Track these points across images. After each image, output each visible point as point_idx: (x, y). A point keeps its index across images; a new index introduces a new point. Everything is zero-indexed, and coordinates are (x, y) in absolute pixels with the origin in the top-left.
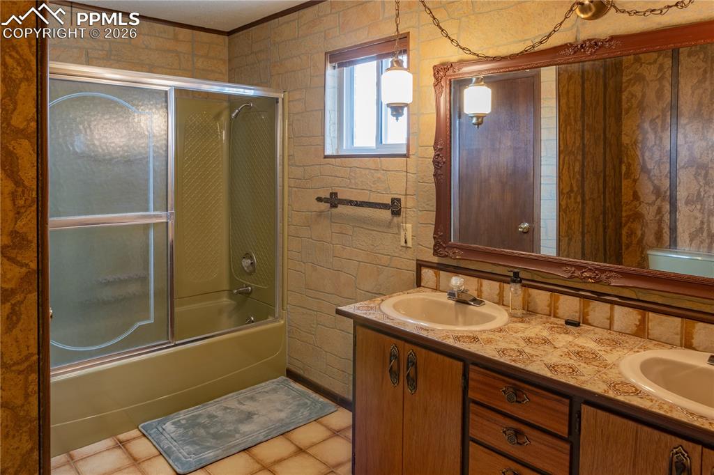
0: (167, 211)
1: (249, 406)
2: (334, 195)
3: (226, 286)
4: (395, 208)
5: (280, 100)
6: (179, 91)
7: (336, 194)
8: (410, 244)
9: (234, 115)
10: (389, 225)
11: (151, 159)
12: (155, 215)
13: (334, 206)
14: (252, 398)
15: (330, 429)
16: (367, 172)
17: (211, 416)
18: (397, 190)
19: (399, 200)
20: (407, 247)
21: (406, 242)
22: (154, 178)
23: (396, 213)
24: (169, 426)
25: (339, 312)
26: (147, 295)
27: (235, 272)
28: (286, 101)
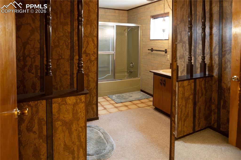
0: (114, 51)
1: (131, 95)
2: (152, 49)
3: (126, 71)
4: (166, 51)
5: (140, 27)
6: (116, 26)
7: (153, 48)
8: (169, 60)
9: (129, 30)
10: (164, 55)
11: (111, 41)
12: (111, 52)
13: (152, 51)
14: (132, 94)
15: (150, 100)
16: (160, 43)
17: (123, 96)
18: (166, 48)
19: (167, 50)
20: (168, 60)
21: (168, 59)
22: (111, 44)
23: (166, 52)
24: (114, 96)
25: (150, 72)
26: (109, 71)
27: (129, 67)
28: (141, 27)
